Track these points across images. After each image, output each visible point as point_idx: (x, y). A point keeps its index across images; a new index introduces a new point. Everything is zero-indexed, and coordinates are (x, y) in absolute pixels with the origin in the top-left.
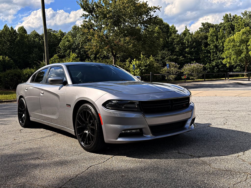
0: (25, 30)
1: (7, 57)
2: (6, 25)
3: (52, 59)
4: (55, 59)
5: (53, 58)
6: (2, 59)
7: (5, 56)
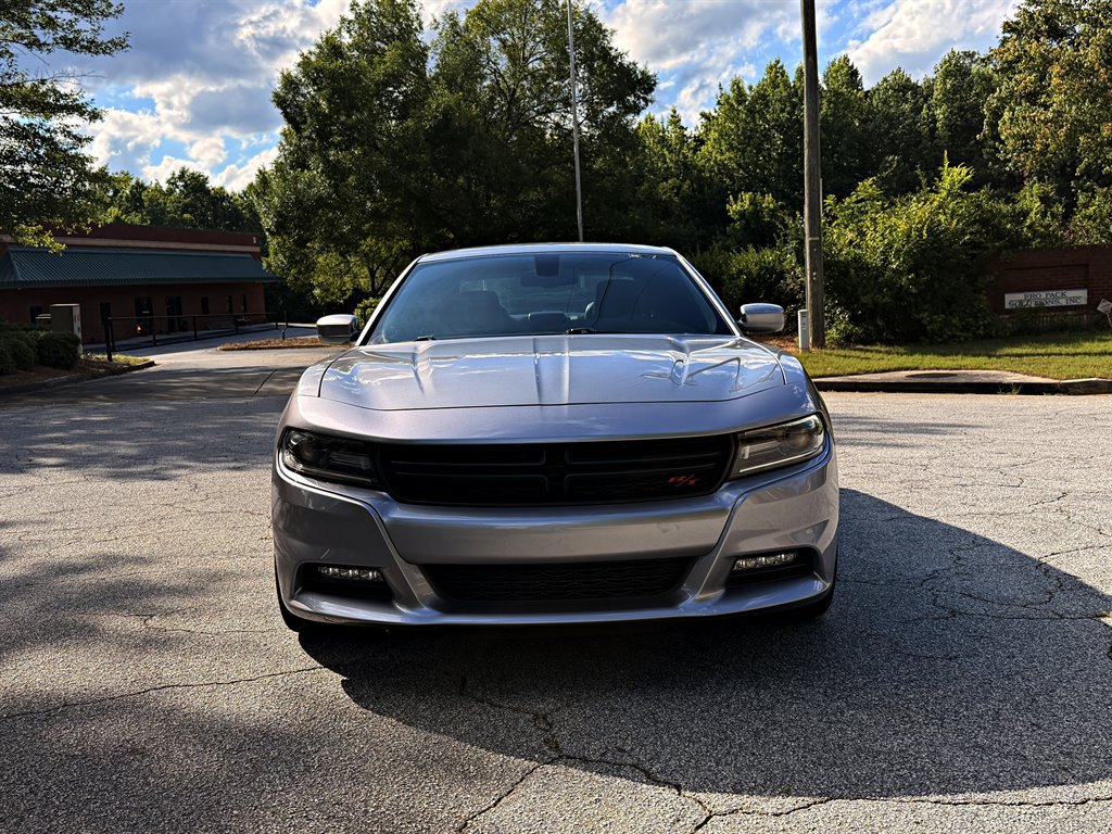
0: (854, 73)
1: (769, 198)
2: (778, 62)
3: (848, 199)
4: (862, 200)
5: (854, 198)
6: (751, 204)
7: (763, 194)
